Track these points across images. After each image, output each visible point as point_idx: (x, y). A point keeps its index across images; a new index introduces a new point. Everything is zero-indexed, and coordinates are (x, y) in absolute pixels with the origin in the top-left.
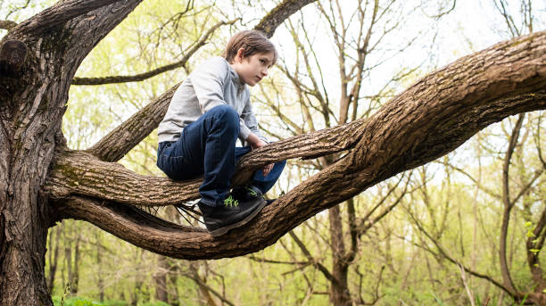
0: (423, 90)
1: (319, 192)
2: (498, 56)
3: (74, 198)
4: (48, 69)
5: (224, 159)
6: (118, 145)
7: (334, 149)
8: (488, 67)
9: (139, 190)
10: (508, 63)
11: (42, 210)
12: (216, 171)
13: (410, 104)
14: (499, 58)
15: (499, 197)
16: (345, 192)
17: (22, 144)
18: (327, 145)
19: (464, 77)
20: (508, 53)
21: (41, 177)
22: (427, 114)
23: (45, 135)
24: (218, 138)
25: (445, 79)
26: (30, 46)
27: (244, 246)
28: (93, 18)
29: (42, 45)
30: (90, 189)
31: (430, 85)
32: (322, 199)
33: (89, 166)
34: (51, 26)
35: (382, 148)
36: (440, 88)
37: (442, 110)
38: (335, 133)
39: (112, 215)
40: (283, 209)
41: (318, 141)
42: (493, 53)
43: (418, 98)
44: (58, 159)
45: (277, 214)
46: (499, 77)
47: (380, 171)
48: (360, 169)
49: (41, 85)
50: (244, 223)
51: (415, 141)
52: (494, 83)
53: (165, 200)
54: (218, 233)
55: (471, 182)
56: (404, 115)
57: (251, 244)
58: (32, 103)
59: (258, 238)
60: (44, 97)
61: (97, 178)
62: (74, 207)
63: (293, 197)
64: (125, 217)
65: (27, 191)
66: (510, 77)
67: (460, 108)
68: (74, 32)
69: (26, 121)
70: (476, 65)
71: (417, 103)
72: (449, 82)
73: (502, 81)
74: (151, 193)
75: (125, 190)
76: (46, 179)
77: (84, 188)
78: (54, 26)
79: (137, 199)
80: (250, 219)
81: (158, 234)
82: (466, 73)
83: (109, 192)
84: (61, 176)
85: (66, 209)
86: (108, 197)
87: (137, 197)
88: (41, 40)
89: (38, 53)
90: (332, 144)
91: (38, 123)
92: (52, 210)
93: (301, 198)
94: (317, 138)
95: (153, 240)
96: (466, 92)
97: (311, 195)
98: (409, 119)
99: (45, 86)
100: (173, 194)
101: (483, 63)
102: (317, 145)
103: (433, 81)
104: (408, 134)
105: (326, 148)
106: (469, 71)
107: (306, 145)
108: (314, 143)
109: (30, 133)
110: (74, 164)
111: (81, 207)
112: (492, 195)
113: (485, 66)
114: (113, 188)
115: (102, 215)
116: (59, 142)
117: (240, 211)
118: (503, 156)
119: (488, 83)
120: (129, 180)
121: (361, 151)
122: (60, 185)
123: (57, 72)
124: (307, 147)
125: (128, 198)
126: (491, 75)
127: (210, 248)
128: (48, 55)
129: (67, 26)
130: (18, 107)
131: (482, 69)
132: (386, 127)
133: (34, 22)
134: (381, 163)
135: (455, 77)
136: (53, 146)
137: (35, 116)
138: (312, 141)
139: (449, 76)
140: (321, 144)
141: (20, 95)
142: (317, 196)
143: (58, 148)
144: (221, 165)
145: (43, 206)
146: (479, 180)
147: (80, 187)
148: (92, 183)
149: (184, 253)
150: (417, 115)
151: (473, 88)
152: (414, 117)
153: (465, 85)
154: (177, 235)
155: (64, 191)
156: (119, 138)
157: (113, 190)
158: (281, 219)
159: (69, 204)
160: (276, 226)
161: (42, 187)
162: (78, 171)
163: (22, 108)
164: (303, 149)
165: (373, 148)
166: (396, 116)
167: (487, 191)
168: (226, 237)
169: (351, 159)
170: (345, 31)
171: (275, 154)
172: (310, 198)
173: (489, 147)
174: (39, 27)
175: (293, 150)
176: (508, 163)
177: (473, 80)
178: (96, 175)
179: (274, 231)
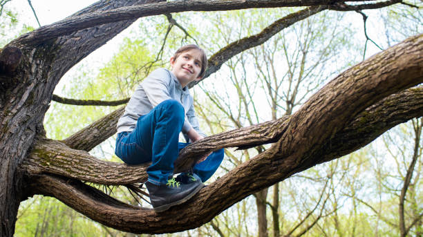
0: (341, 82)
1: (250, 175)
2: (407, 46)
3: (45, 175)
4: (37, 72)
5: (169, 144)
6: (87, 139)
7: (264, 139)
8: (398, 57)
9: (99, 171)
10: (417, 51)
11: (17, 184)
12: (162, 154)
13: (330, 95)
14: (408, 48)
15: (396, 226)
16: (271, 177)
17: (8, 129)
18: (258, 135)
19: (377, 67)
20: (416, 43)
21: (20, 157)
22: (345, 102)
23: (28, 124)
24: (165, 125)
25: (360, 70)
26: (25, 54)
27: (183, 222)
28: (78, 38)
29: (35, 54)
30: (59, 169)
31: (347, 77)
32: (251, 182)
33: (60, 151)
34: (44, 39)
35: (304, 136)
36: (356, 78)
37: (358, 98)
38: (265, 126)
39: (74, 191)
40: (218, 190)
41: (251, 133)
42: (403, 45)
43: (337, 89)
44: (36, 145)
45: (212, 195)
46: (409, 64)
47: (302, 159)
48: (285, 156)
49: (30, 85)
50: (184, 201)
51: (334, 128)
52: (404, 70)
53: (120, 179)
54: (161, 209)
55: (373, 213)
56: (325, 104)
57: (189, 220)
58: (21, 98)
59: (196, 215)
60: (31, 94)
61: (66, 160)
62: (44, 183)
63: (227, 179)
64: (85, 194)
65: (6, 167)
66: (418, 63)
67: (374, 95)
68: (63, 47)
69: (14, 111)
70: (388, 56)
71: (336, 93)
72: (364, 72)
73: (411, 67)
74: (109, 174)
75: (87, 171)
76: (24, 160)
77: (54, 167)
78: (47, 40)
79: (96, 179)
80: (189, 197)
81: (111, 209)
82: (379, 64)
83: (74, 172)
84: (37, 158)
85: (38, 185)
86: (73, 175)
87: (96, 176)
88: (34, 49)
89: (31, 59)
90: (262, 135)
91: (24, 113)
92: (26, 186)
93: (234, 181)
94: (250, 131)
95: (106, 214)
96: (379, 80)
97: (243, 178)
98: (329, 107)
99: (33, 85)
100: (126, 175)
101: (394, 54)
102: (249, 136)
103: (350, 73)
104: (327, 122)
105: (257, 138)
106: (382, 61)
107: (240, 136)
108: (247, 134)
109: (16, 121)
110: (49, 149)
111: (49, 184)
112: (390, 223)
113: (396, 56)
114: (77, 168)
115: (66, 191)
116: (40, 131)
117: (181, 191)
118: (399, 193)
119: (398, 70)
120: (91, 162)
121: (286, 140)
122: (34, 165)
123: (44, 76)
124: (241, 138)
125: (88, 177)
126: (401, 63)
127: (154, 222)
128: (38, 62)
129: (57, 42)
130: (9, 99)
131: (393, 59)
132: (309, 116)
133: (31, 36)
134: (303, 150)
135: (370, 68)
136: (34, 133)
137: (21, 108)
138: (245, 132)
139: (364, 68)
140: (253, 135)
141: (12, 91)
142: (248, 179)
143: (37, 136)
144: (165, 149)
145: (18, 180)
146: (380, 211)
147: (50, 167)
148: (61, 164)
149: (131, 226)
150: (336, 104)
151: (386, 76)
152: (333, 105)
153: (378, 74)
154: (126, 211)
155: (38, 170)
156: (89, 133)
157: (77, 171)
158: (216, 199)
159: (40, 181)
160: (211, 205)
161: (19, 165)
162: (50, 155)
163: (12, 100)
164: (237, 139)
165: (297, 137)
166: (318, 106)
167: (386, 221)
168: (168, 213)
169: (278, 147)
170: (277, 88)
171: (214, 143)
172: (241, 181)
173: (388, 185)
174: (34, 39)
175: (229, 140)
176: (403, 199)
177: (385, 69)
178: (64, 158)
179: (209, 210)
